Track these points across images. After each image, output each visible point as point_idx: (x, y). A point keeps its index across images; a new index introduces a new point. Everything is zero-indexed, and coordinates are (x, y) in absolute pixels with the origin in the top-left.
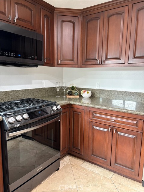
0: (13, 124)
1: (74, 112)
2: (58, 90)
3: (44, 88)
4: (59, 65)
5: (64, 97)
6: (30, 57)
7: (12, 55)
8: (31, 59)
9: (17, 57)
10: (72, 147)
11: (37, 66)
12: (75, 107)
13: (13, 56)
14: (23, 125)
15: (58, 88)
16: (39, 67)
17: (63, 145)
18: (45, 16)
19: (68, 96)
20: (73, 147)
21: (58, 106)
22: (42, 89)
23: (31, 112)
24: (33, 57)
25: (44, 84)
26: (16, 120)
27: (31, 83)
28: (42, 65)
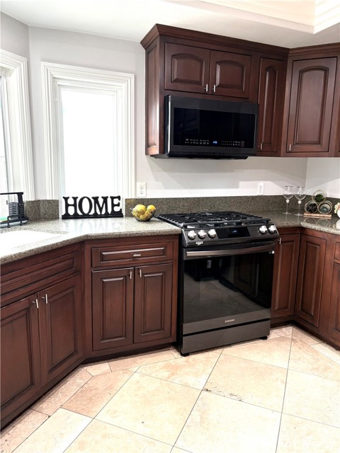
0: (193, 239)
1: (309, 244)
2: (288, 201)
3: (261, 196)
4: (289, 154)
5: (299, 215)
6: (232, 143)
7: (204, 143)
8: (235, 146)
9: (211, 144)
10: (300, 309)
11: (245, 158)
12: (310, 234)
13: (206, 145)
14: (207, 244)
15: (288, 196)
16: (250, 158)
17: (280, 300)
18: (269, 68)
19: (306, 214)
20: (302, 310)
21: (272, 226)
22: (256, 197)
23: (222, 229)
24: (238, 143)
25: (262, 189)
26: (199, 236)
27: (237, 187)
28: (254, 155)
